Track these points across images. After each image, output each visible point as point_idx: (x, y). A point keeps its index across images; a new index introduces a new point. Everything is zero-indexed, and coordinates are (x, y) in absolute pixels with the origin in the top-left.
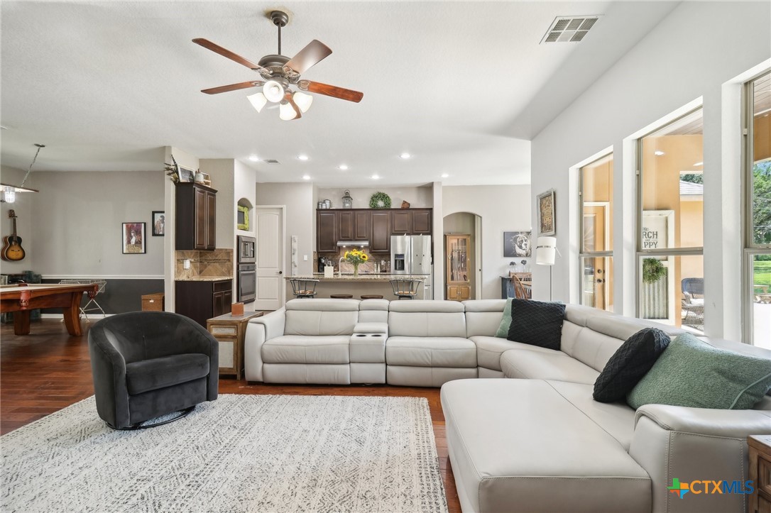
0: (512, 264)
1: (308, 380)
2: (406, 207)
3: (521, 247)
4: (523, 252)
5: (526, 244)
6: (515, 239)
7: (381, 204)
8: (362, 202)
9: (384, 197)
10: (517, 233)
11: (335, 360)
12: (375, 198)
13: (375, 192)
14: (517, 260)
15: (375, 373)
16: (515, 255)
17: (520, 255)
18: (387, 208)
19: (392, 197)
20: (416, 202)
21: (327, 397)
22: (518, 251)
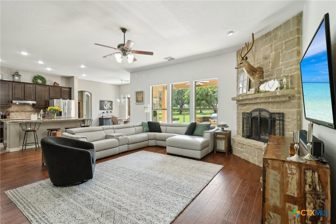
0: (103, 113)
1: (106, 156)
2: (55, 86)
3: (106, 106)
4: (106, 108)
5: (107, 105)
6: (104, 103)
7: (40, 81)
8: (27, 78)
9: (42, 79)
10: (104, 101)
11: (115, 146)
12: (36, 78)
13: (36, 75)
14: (105, 111)
15: (125, 148)
16: (104, 109)
17: (105, 109)
18: (44, 84)
19: (47, 78)
20: (62, 83)
21: (120, 157)
22: (105, 108)
